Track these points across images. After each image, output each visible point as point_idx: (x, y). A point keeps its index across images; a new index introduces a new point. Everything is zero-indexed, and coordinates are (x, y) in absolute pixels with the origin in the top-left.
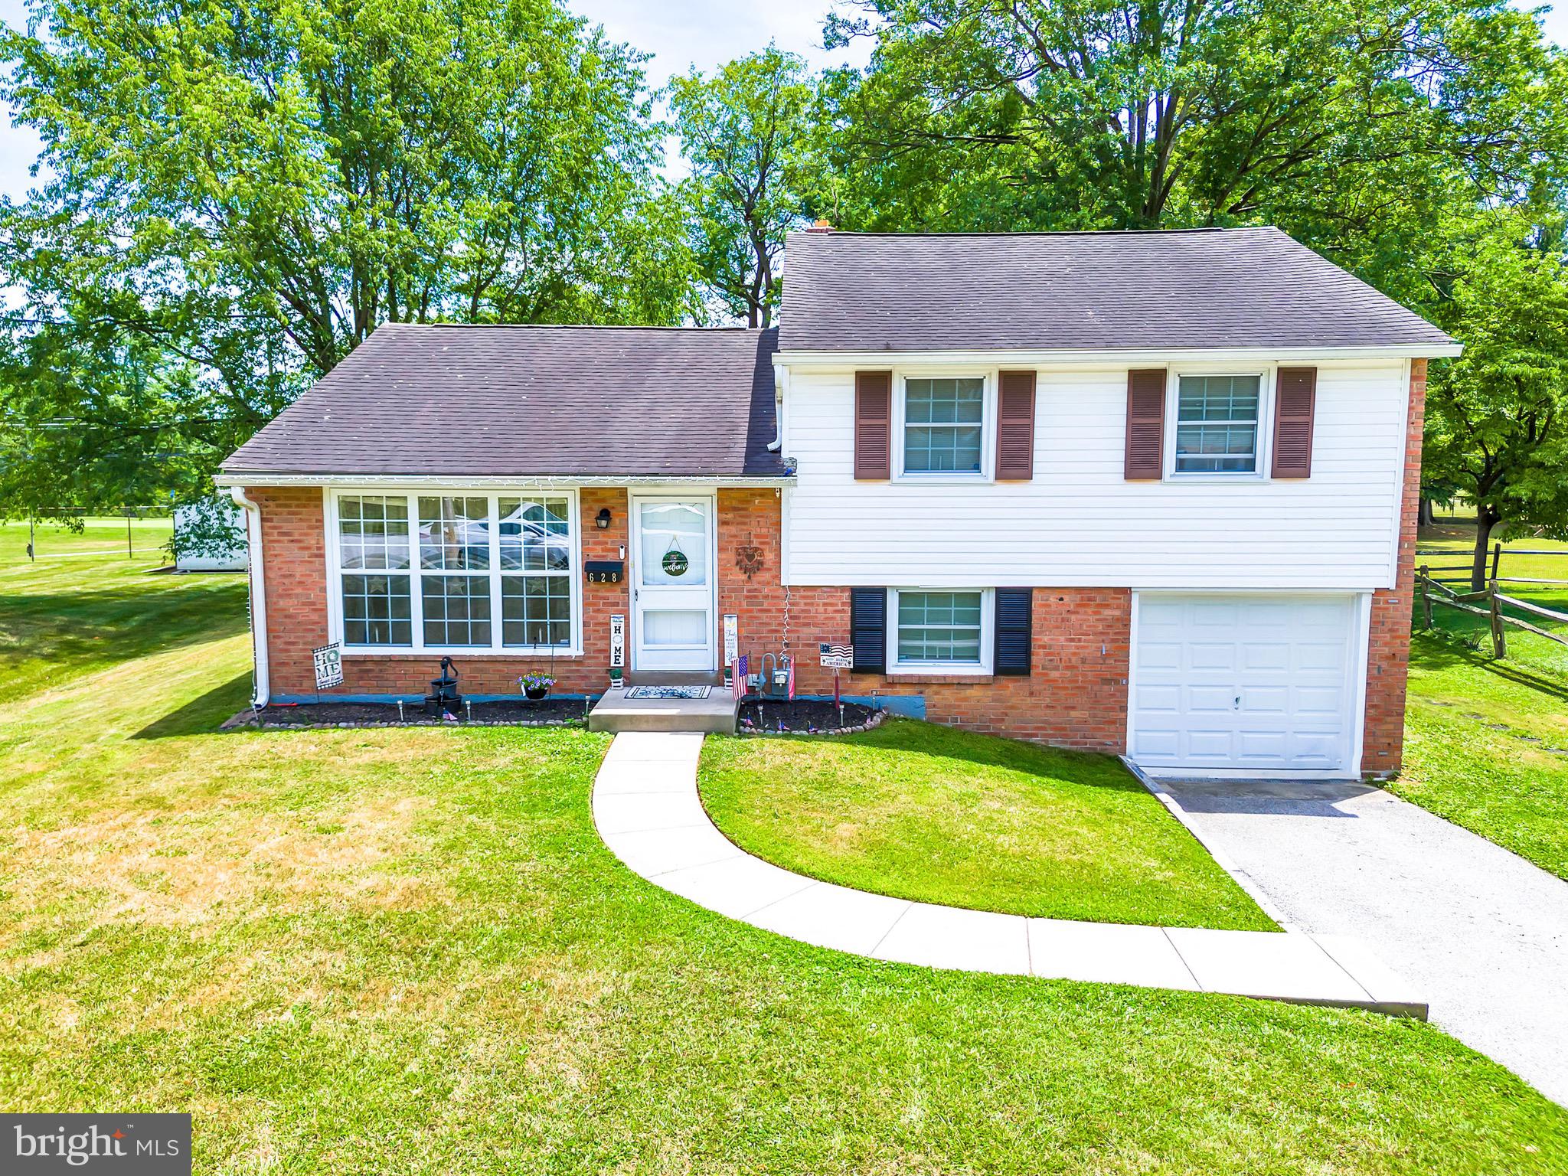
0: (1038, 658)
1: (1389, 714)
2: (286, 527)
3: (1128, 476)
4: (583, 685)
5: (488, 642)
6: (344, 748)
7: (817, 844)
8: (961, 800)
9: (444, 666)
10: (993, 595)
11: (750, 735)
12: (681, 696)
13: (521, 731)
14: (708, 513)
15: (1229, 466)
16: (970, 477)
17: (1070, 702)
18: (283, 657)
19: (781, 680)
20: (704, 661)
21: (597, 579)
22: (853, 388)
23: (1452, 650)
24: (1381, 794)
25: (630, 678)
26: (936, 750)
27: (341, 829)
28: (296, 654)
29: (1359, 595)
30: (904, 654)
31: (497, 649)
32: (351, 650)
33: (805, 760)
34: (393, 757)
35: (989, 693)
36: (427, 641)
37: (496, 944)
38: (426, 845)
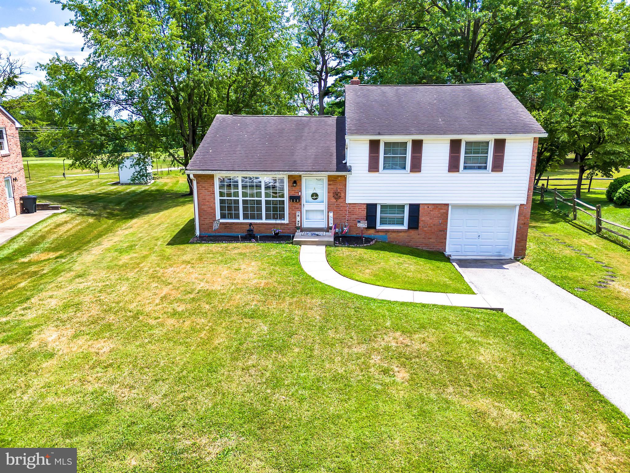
0: (421, 224)
2: (204, 185)
3: (449, 171)
4: (288, 231)
5: (261, 219)
6: (229, 248)
7: (361, 275)
8: (398, 264)
9: (250, 226)
10: (408, 206)
11: (338, 246)
12: (317, 235)
13: (275, 244)
14: (325, 182)
15: (480, 168)
16: (402, 171)
17: (430, 237)
18: (203, 222)
19: (346, 231)
20: (323, 225)
21: (293, 201)
22: (368, 145)
23: (561, 217)
24: (518, 263)
25: (302, 230)
26: (390, 251)
27: (240, 269)
28: (207, 221)
29: (516, 206)
30: (381, 223)
31: (264, 221)
32: (222, 221)
33: (354, 254)
34: (244, 251)
35: (406, 234)
36: (244, 218)
37: (291, 294)
38: (264, 273)
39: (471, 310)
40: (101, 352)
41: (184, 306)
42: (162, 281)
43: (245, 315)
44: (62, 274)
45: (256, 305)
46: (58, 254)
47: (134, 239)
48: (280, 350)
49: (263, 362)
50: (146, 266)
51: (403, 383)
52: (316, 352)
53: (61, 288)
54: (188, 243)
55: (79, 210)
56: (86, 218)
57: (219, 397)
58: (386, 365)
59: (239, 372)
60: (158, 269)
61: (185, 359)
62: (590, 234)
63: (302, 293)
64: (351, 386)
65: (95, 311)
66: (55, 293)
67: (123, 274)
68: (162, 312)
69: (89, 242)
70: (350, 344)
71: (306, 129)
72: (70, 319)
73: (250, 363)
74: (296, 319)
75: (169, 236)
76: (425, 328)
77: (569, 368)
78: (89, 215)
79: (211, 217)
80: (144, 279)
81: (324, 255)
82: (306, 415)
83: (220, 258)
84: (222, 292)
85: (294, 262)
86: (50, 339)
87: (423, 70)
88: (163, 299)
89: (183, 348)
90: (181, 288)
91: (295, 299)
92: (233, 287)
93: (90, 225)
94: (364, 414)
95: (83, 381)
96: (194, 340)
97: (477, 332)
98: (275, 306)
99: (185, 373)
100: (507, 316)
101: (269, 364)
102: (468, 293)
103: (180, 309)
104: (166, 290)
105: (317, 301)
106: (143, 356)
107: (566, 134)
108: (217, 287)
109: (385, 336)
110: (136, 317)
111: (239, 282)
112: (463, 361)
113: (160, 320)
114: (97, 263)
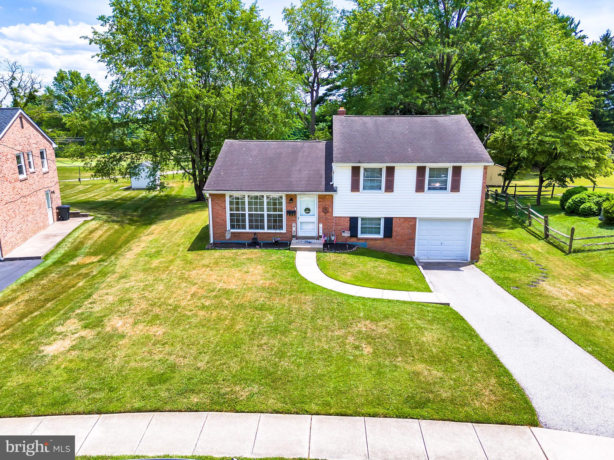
0: (394, 234)
1: (477, 247)
2: (217, 202)
3: (416, 191)
4: (286, 239)
5: (264, 229)
6: (238, 254)
7: (344, 276)
8: (373, 267)
9: (255, 235)
10: (384, 219)
11: (326, 252)
12: (310, 242)
13: (275, 251)
14: (316, 199)
15: (441, 189)
16: (379, 191)
17: (402, 244)
18: (216, 232)
19: (333, 239)
20: (315, 234)
21: (290, 215)
22: (351, 170)
24: (473, 266)
25: (297, 238)
26: (369, 256)
27: (249, 272)
28: (219, 231)
29: (470, 220)
30: (362, 233)
31: (266, 231)
32: (232, 231)
33: (340, 258)
34: (250, 257)
35: (382, 242)
36: (250, 228)
37: (290, 292)
38: (268, 275)
39: (425, 304)
40: (157, 334)
41: (209, 301)
42: (189, 281)
43: (256, 309)
44: (109, 275)
45: (263, 301)
46: (99, 257)
47: (159, 245)
48: (283, 333)
49: (272, 341)
50: (174, 268)
51: (368, 355)
52: (308, 335)
53: (111, 286)
54: (204, 249)
55: (105, 217)
56: (112, 225)
57: (244, 363)
58: (357, 343)
59: (255, 348)
60: (184, 271)
61: (217, 339)
62: (540, 240)
63: (297, 292)
64: (333, 357)
65: (144, 305)
66: (109, 291)
67: (157, 275)
68: (194, 306)
69: (120, 247)
70: (333, 329)
71: (300, 153)
72: (127, 311)
73: (263, 342)
74: (294, 311)
75: (188, 242)
76: (387, 318)
77: (485, 345)
78: (113, 221)
79: (222, 227)
80: (175, 280)
81: (315, 260)
82: (302, 374)
83: (232, 262)
84: (237, 290)
85: (291, 266)
86: (118, 325)
87: (401, 97)
88: (193, 295)
89: (214, 332)
90: (205, 288)
91: (293, 296)
92: (245, 286)
93: (116, 231)
94: (340, 374)
95: (150, 353)
96: (222, 326)
97: (426, 321)
98: (278, 302)
99: (218, 348)
100: (451, 309)
101: (276, 342)
102: (426, 291)
103: (207, 304)
104: (194, 289)
105: (310, 298)
106: (187, 337)
107: (525, 151)
108: (232, 287)
109: (358, 324)
110: (175, 309)
111: (249, 282)
112: (411, 341)
113: (194, 312)
114: (134, 265)
